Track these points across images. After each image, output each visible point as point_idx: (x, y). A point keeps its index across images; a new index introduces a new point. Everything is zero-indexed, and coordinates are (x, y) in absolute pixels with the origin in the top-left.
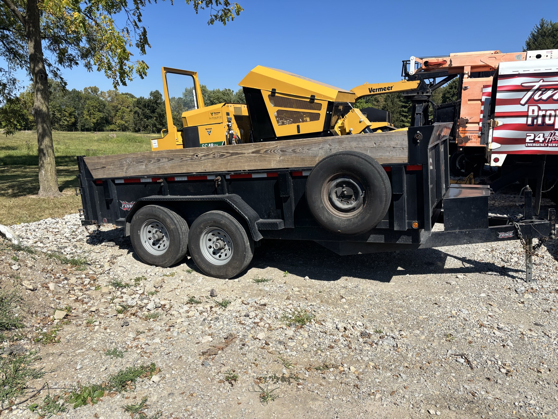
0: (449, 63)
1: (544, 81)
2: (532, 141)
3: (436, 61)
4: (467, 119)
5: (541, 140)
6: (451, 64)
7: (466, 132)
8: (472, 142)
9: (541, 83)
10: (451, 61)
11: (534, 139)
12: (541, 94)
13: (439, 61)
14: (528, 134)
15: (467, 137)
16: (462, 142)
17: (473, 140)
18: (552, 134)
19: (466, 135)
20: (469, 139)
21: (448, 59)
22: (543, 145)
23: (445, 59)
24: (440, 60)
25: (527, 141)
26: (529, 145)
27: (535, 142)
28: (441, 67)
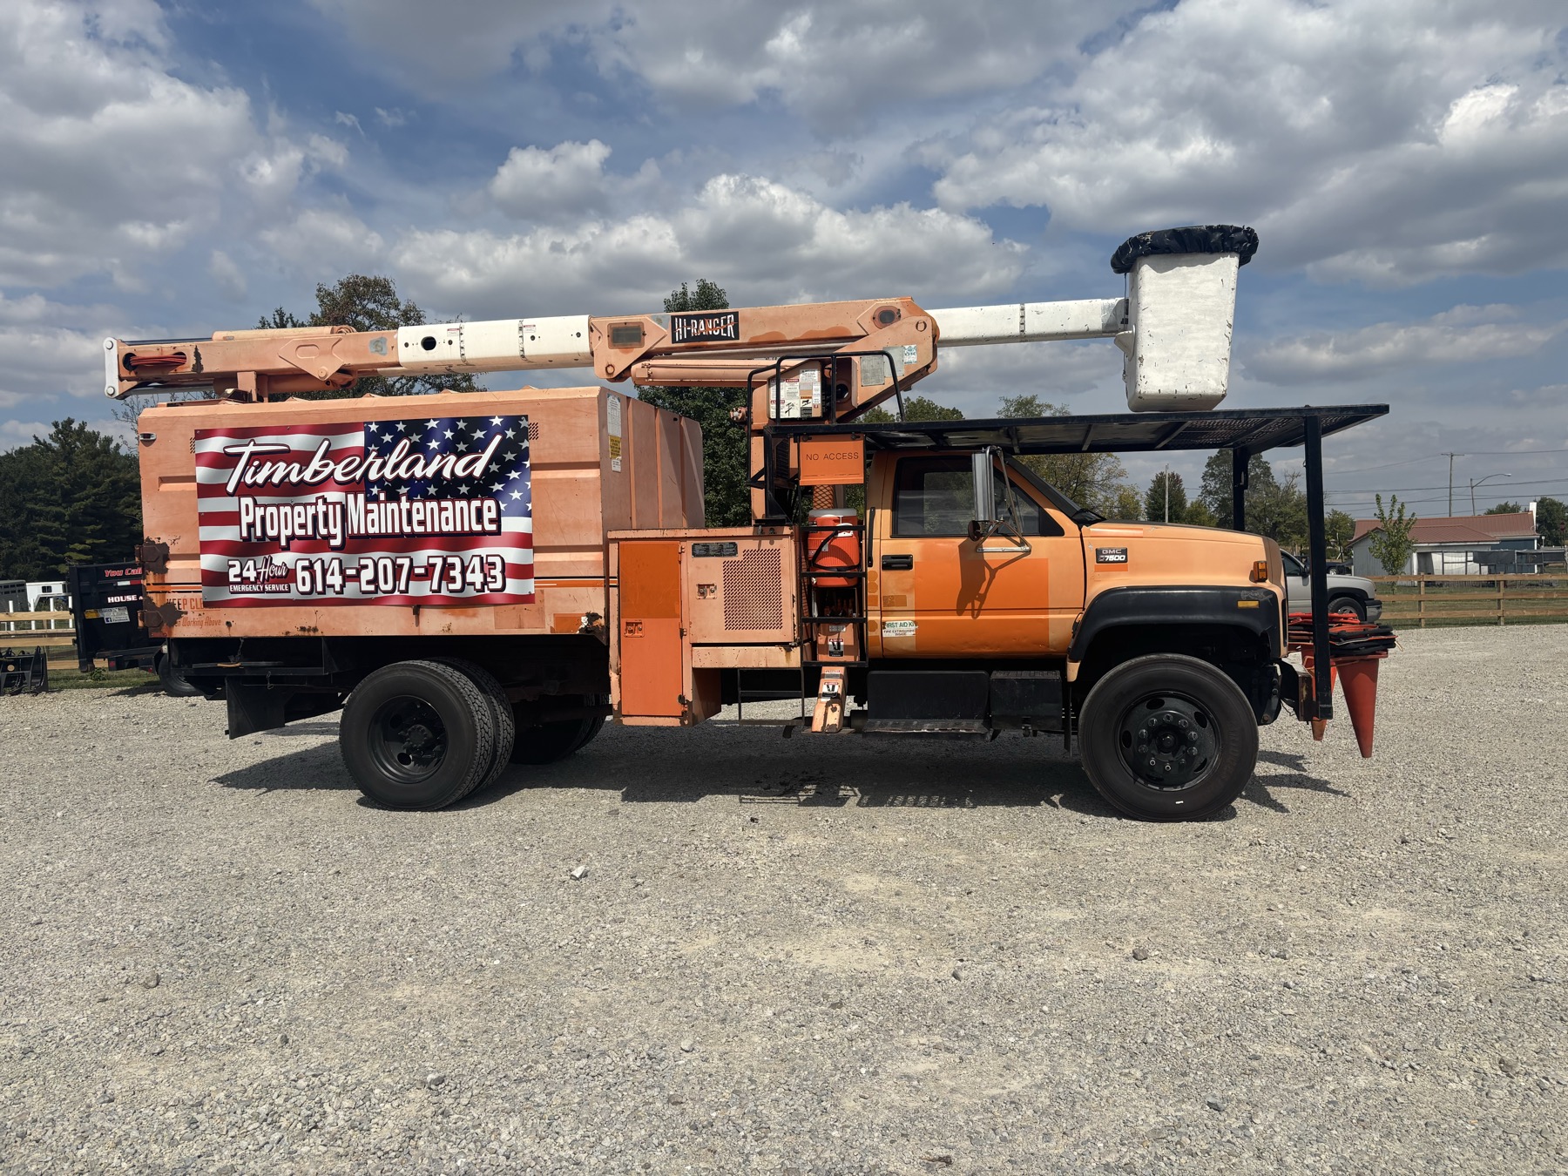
0: (191, 360)
1: (255, 445)
2: (239, 580)
3: (157, 354)
4: (165, 544)
5: (252, 575)
6: (198, 366)
7: (166, 588)
8: (187, 624)
9: (251, 448)
10: (197, 355)
11: (240, 575)
12: (255, 473)
13: (166, 354)
14: (231, 563)
15: (170, 605)
16: (160, 625)
17: (191, 616)
18: (267, 560)
19: (170, 597)
20: (179, 614)
21: (188, 349)
22: (255, 588)
23: (180, 347)
24: (168, 350)
25: (232, 579)
26: (236, 588)
27: (245, 581)
28: (172, 373)
